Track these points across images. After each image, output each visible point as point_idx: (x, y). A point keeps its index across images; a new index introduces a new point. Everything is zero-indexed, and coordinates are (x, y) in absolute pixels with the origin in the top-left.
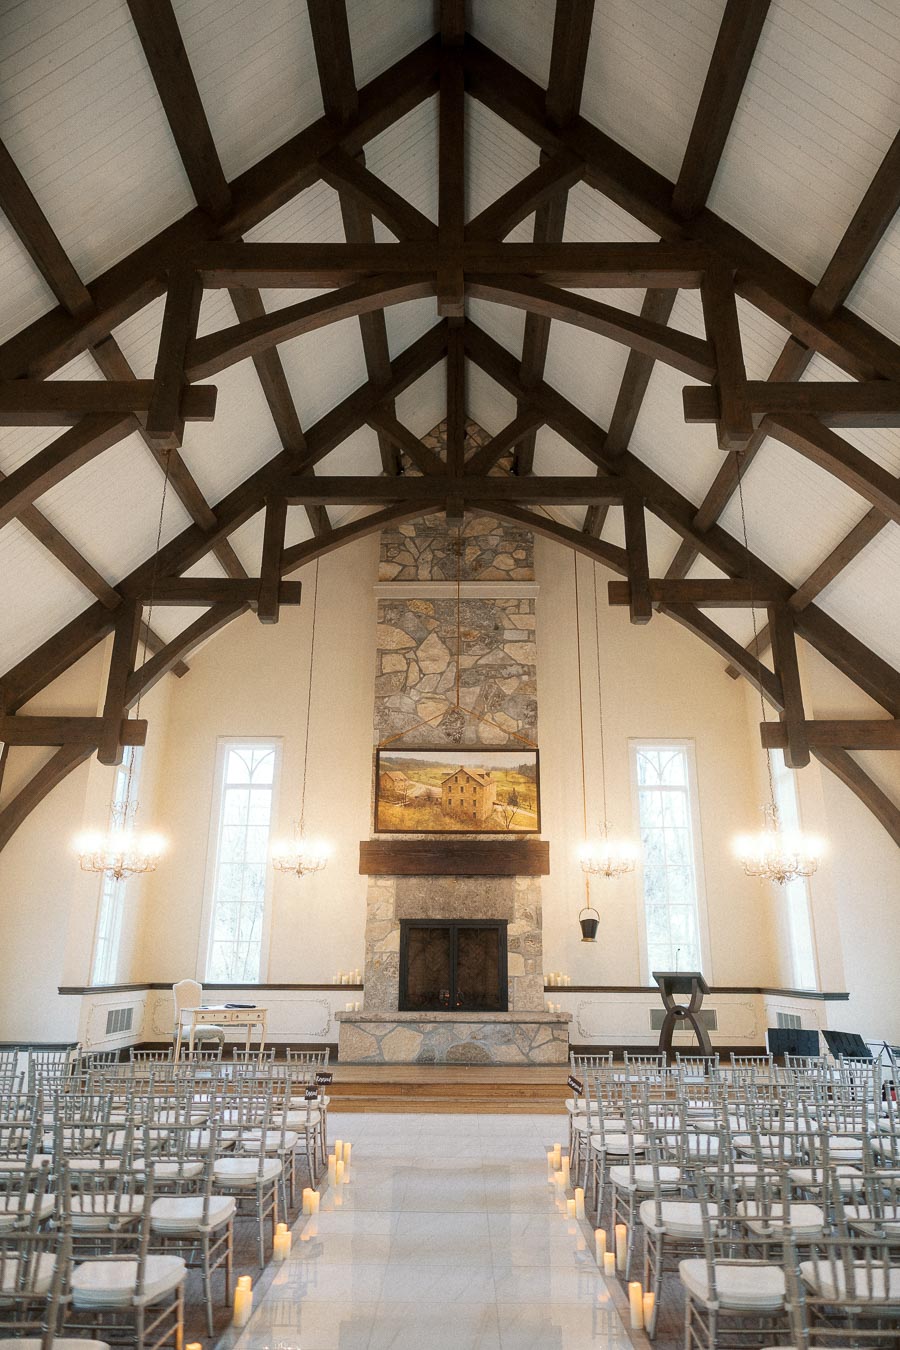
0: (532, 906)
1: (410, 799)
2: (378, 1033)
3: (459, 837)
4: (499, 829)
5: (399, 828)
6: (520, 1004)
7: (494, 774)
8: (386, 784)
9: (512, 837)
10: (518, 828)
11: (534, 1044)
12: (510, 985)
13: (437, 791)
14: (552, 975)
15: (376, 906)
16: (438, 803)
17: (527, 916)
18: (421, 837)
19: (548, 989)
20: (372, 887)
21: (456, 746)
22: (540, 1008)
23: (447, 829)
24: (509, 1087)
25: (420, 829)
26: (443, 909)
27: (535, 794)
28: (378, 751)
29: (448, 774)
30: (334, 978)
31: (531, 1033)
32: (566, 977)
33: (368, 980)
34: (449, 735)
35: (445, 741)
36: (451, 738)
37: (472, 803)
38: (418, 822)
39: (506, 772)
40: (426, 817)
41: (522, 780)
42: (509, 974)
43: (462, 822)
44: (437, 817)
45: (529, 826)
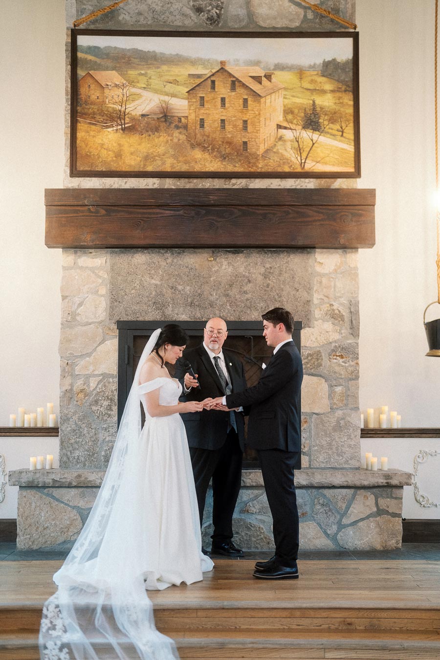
0: (343, 299)
1: (133, 119)
2: (81, 504)
3: (218, 184)
4: (287, 169)
5: (114, 167)
6: (321, 459)
7: (280, 78)
8: (88, 92)
9: (310, 184)
10: (320, 168)
11: (345, 521)
12: (304, 426)
13: (180, 105)
14: (371, 411)
15: (77, 300)
16: (181, 125)
17: (335, 316)
18: (152, 183)
19: (367, 433)
20: (71, 268)
21: (212, 28)
22: (354, 463)
23: (198, 168)
24: (324, 614)
25: (150, 169)
26: (191, 304)
27: (350, 111)
28: (75, 33)
29: (199, 76)
30: (12, 417)
31: (340, 504)
32: (394, 414)
33: (65, 419)
34: (199, 10)
35: (192, 21)
36: (204, 16)
37: (240, 124)
38: (147, 158)
39: (301, 72)
40: (161, 150)
41: (328, 87)
42: (302, 411)
43: (224, 157)
44: (179, 149)
45: (340, 164)
